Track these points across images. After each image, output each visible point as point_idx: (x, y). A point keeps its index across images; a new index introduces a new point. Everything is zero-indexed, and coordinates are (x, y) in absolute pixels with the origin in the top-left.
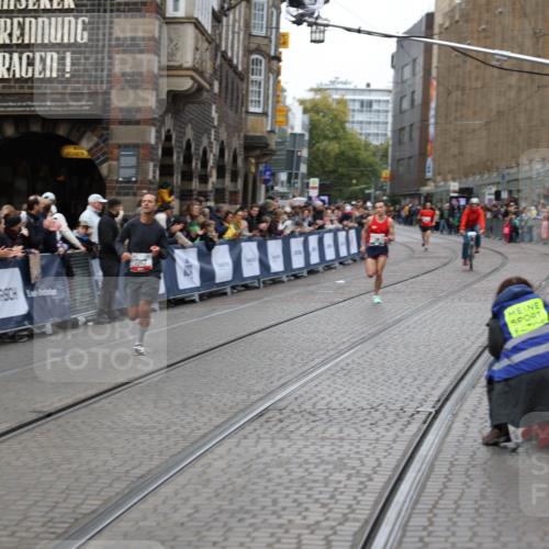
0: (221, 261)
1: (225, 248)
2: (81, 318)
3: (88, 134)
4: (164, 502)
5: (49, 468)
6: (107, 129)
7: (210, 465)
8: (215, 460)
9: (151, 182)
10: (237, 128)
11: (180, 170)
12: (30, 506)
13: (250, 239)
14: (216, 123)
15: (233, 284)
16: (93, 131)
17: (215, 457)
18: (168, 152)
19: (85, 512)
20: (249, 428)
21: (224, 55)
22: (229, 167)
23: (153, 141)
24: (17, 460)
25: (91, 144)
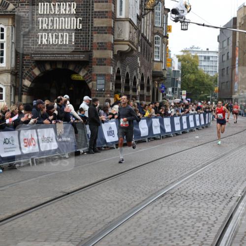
0: (143, 127)
1: (145, 121)
2: (81, 151)
3: (83, 69)
4: (121, 234)
5: (69, 217)
6: (91, 67)
7: (140, 218)
8: (143, 216)
9: (111, 91)
10: (149, 68)
11: (124, 86)
12: (61, 234)
13: (156, 117)
14: (140, 65)
15: (149, 137)
16: (85, 68)
17: (143, 214)
18: (118, 78)
19: (85, 237)
20: (158, 202)
21: (143, 35)
22: (146, 85)
23: (112, 73)
24: (55, 213)
25: (84, 74)
